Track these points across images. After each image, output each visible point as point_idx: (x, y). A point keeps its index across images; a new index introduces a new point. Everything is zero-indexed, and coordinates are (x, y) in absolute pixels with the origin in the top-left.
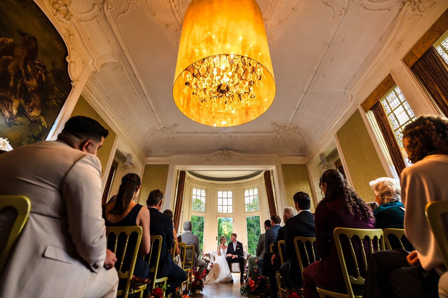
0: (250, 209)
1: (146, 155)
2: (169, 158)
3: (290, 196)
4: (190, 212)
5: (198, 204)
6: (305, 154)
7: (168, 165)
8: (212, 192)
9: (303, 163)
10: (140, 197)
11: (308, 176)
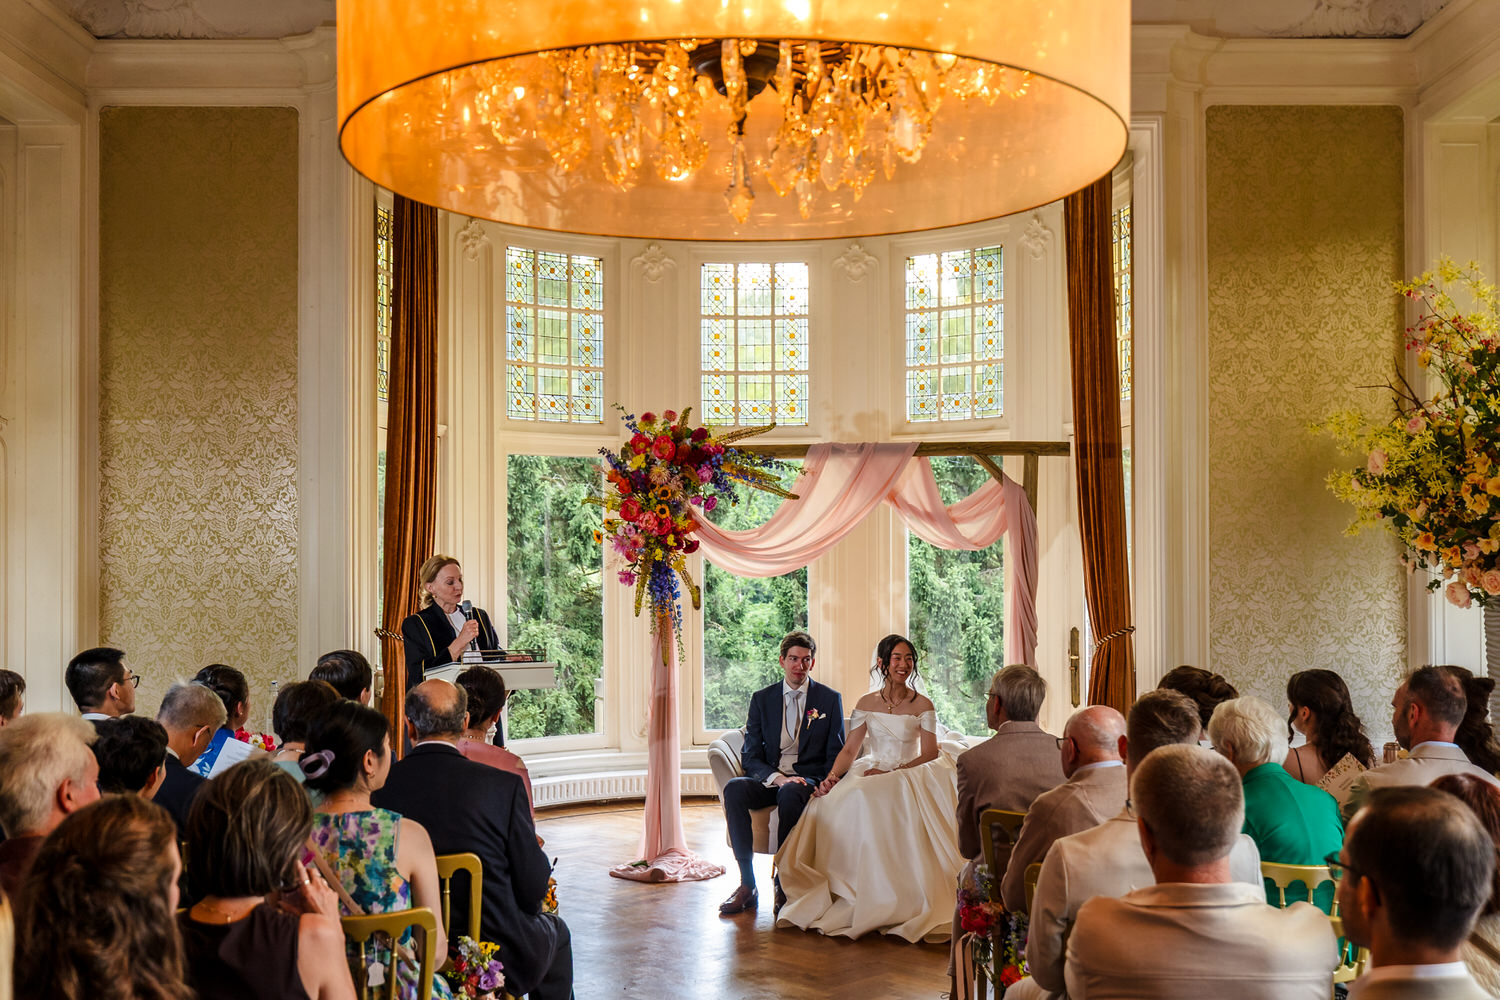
0: (940, 404)
1: (86, 27)
2: (292, 52)
3: (1235, 366)
4: (501, 437)
5: (549, 372)
6: (1408, 24)
7: (292, 113)
8: (654, 272)
9: (1380, 96)
10: (114, 376)
11: (1401, 206)
